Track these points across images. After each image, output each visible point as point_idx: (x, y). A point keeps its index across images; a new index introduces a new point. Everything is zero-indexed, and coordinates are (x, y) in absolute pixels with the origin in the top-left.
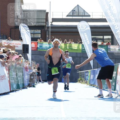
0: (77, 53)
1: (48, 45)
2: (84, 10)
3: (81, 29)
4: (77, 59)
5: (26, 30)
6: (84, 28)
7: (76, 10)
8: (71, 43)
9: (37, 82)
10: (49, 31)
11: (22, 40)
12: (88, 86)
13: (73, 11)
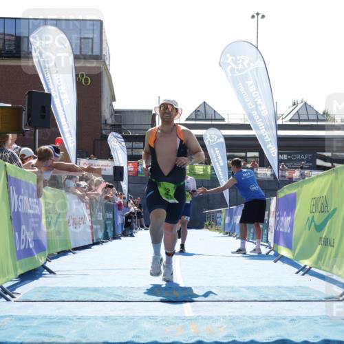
2: (215, 111)
3: (209, 141)
5: (119, 142)
6: (214, 139)
7: (202, 110)
9: (136, 229)
11: (112, 158)
12: (221, 234)
13: (197, 111)
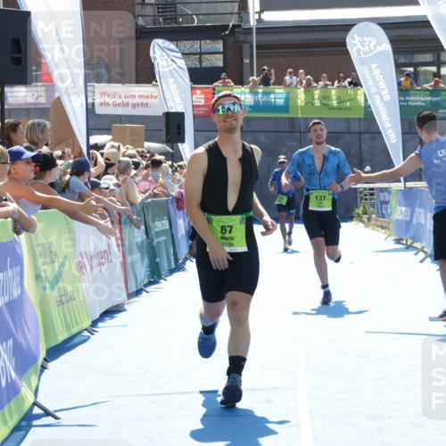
0: (348, 120)
1: (248, 96)
3: (358, 50)
4: (349, 139)
5: (172, 60)
6: (369, 45)
8: (326, 85)
10: (252, 42)
